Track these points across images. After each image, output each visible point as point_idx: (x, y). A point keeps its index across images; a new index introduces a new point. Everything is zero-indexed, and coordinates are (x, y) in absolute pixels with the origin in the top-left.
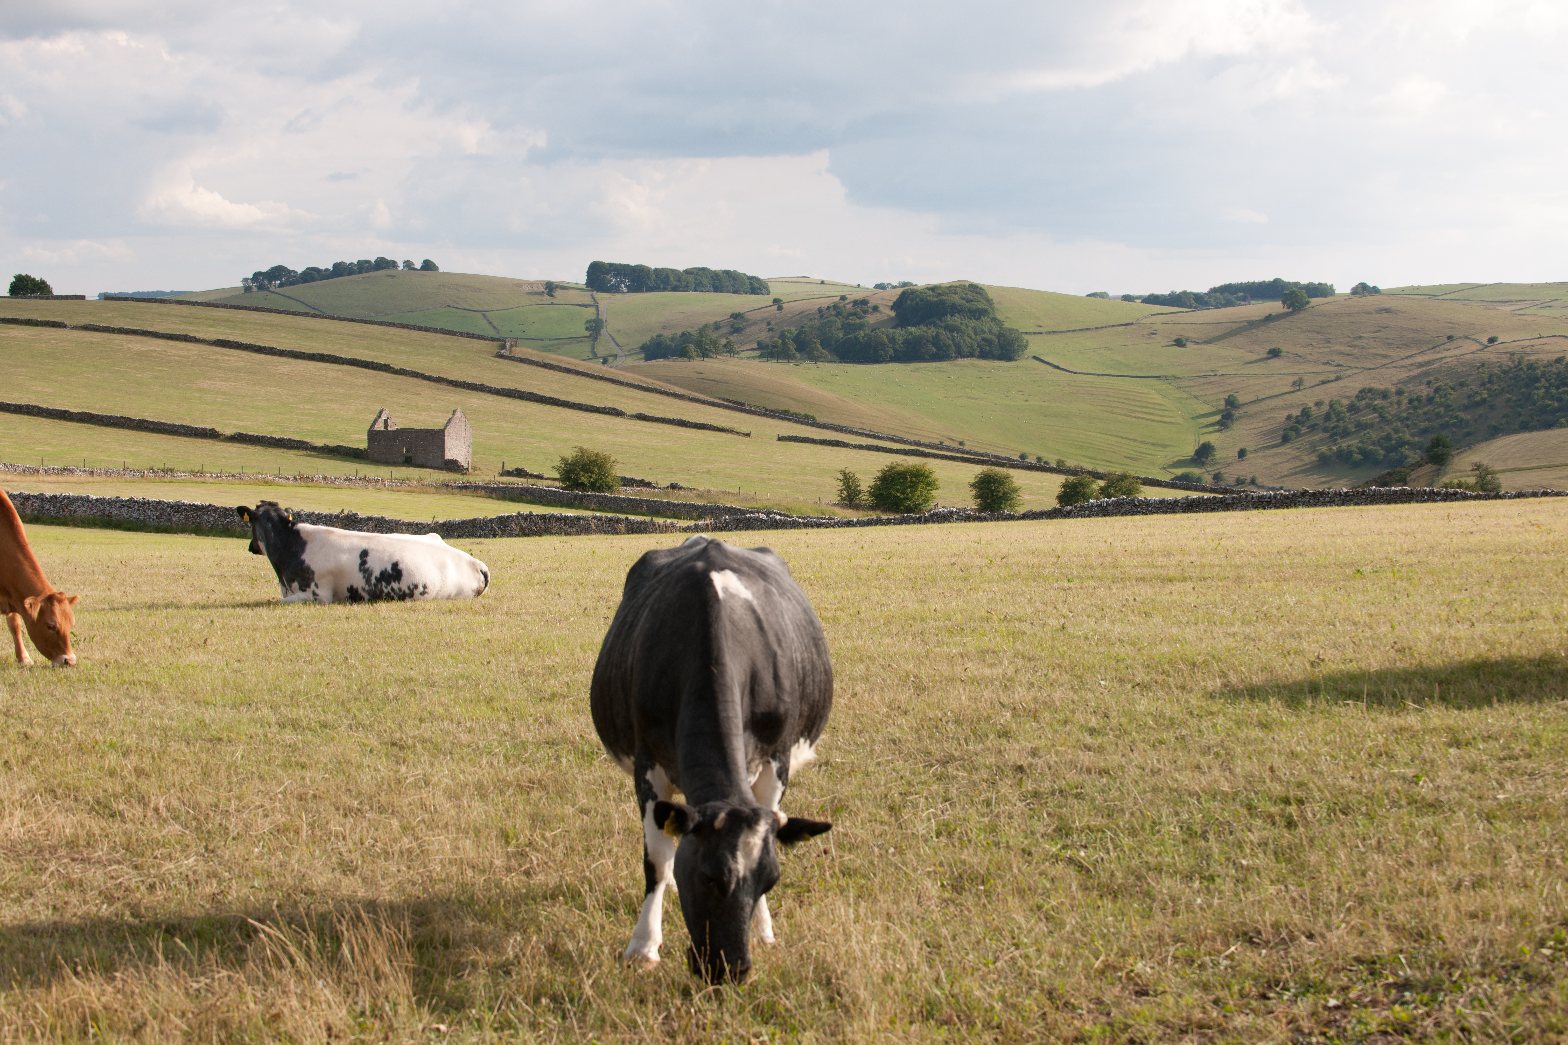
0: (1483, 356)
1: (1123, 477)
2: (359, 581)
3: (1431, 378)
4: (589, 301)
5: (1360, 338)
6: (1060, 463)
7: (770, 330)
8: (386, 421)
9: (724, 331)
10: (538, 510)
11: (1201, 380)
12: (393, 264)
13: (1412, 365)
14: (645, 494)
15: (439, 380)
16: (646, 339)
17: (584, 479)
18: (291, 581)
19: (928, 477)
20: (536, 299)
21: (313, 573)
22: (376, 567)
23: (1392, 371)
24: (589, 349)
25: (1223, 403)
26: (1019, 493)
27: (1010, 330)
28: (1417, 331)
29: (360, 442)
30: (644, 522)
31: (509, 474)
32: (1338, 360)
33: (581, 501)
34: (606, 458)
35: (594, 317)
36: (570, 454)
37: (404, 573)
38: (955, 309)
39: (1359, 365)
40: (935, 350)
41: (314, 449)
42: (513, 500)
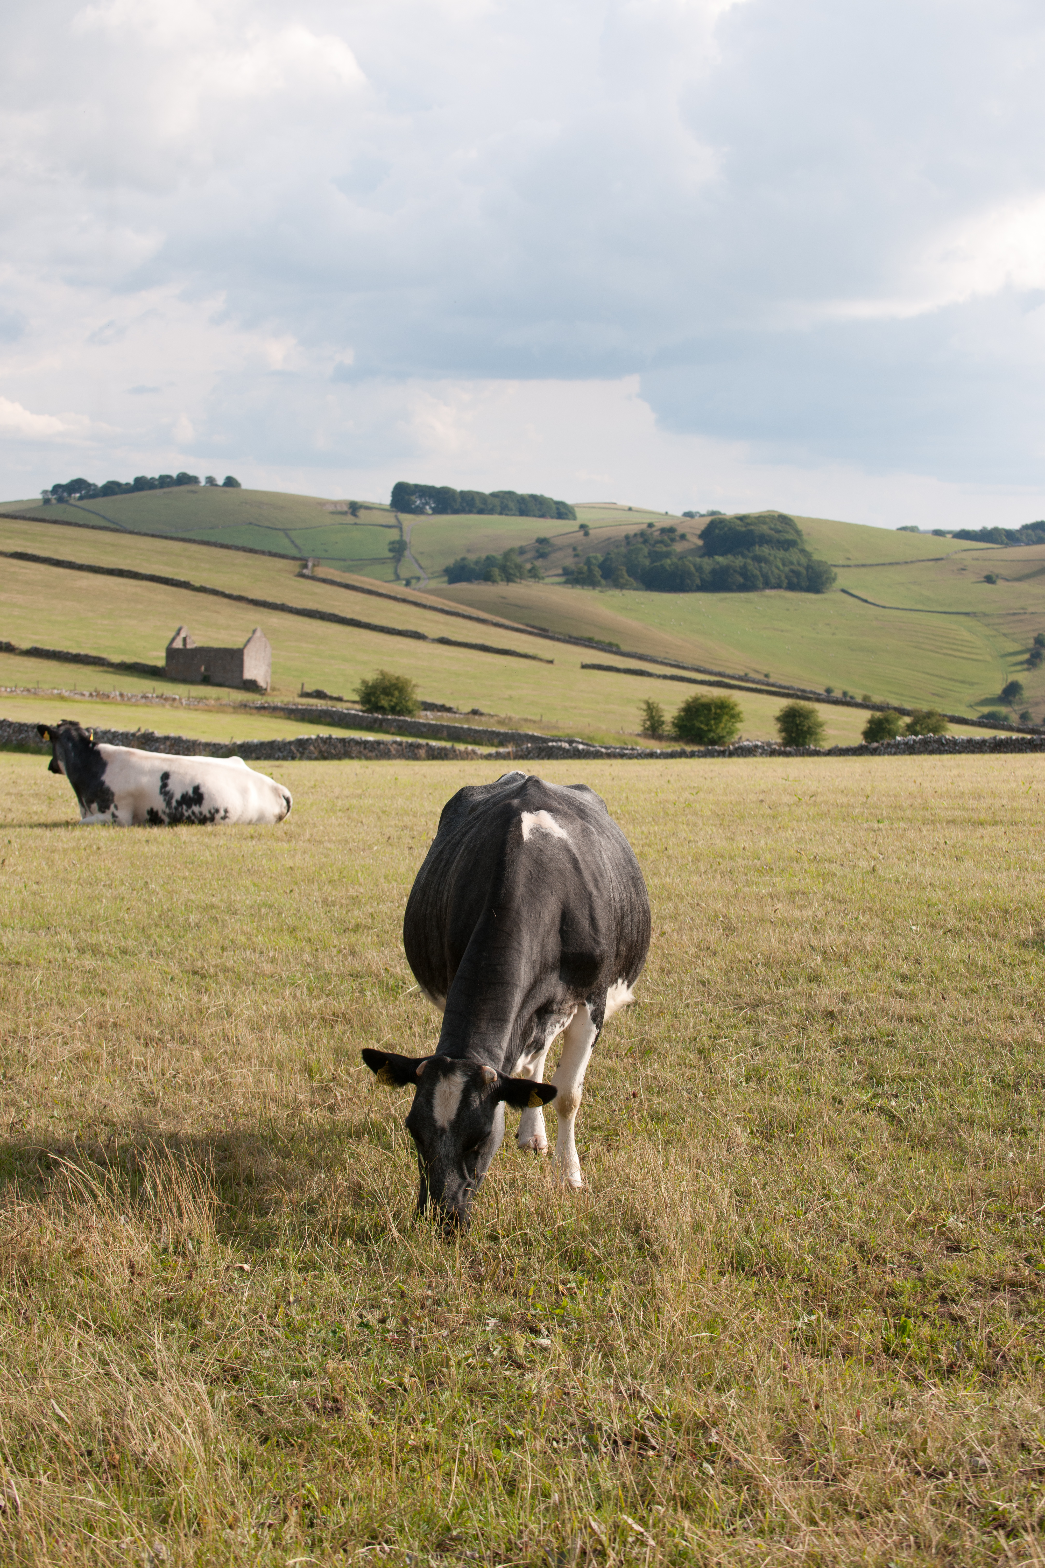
1: (930, 715)
2: (159, 804)
4: (393, 522)
6: (866, 698)
7: (576, 556)
8: (185, 639)
9: (529, 556)
10: (338, 733)
11: (1012, 618)
12: (194, 480)
14: (445, 719)
15: (240, 598)
16: (450, 562)
17: (384, 702)
18: (90, 802)
19: (733, 709)
20: (340, 519)
21: (113, 794)
22: (177, 789)
24: (392, 570)
25: (1032, 641)
26: (825, 727)
27: (819, 562)
29: (158, 659)
30: (445, 749)
31: (308, 695)
33: (381, 725)
34: (407, 682)
35: (397, 538)
36: (371, 676)
37: (206, 796)
38: (763, 540)
40: (741, 580)
41: (111, 665)
42: (311, 722)
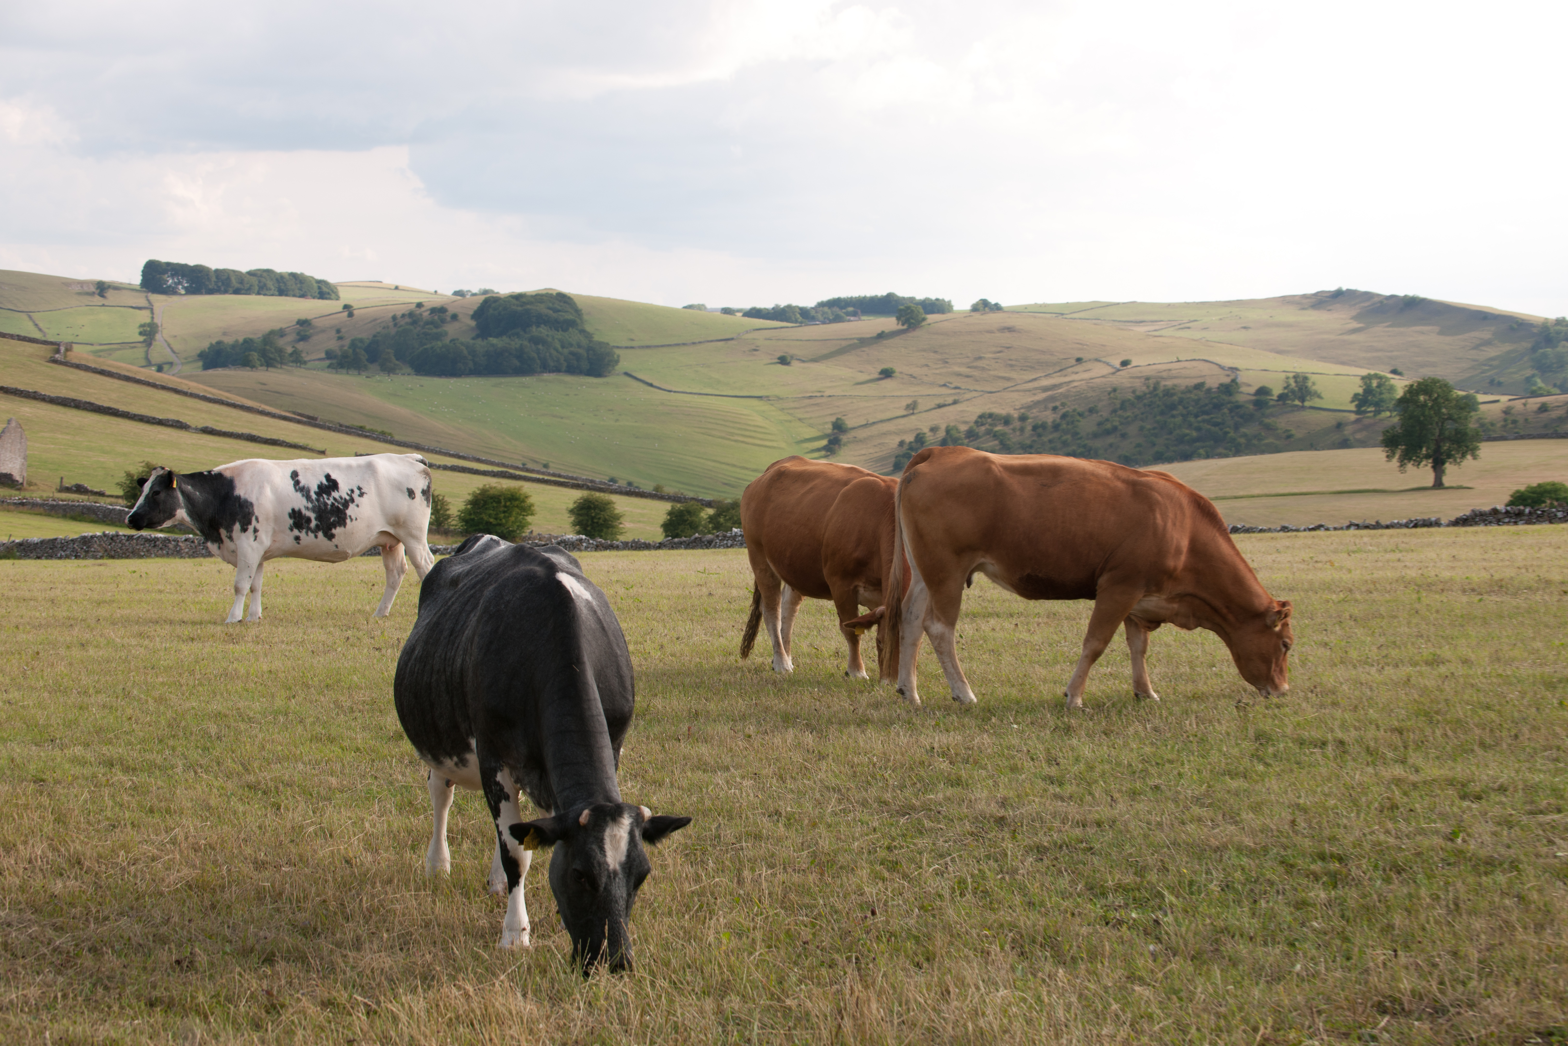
0: (1116, 380)
1: (733, 506)
3: (1058, 404)
4: (142, 302)
5: (980, 358)
6: (657, 488)
7: (340, 338)
9: (289, 338)
11: (807, 401)
13: (1036, 389)
16: (205, 345)
19: (523, 501)
20: (87, 300)
23: (1015, 395)
24: (143, 355)
25: (830, 426)
26: (622, 520)
27: (600, 344)
28: (1043, 352)
31: (68, 490)
32: (956, 382)
35: (148, 320)
36: (137, 468)
38: (541, 320)
39: (978, 388)
40: (517, 363)
42: (74, 518)
